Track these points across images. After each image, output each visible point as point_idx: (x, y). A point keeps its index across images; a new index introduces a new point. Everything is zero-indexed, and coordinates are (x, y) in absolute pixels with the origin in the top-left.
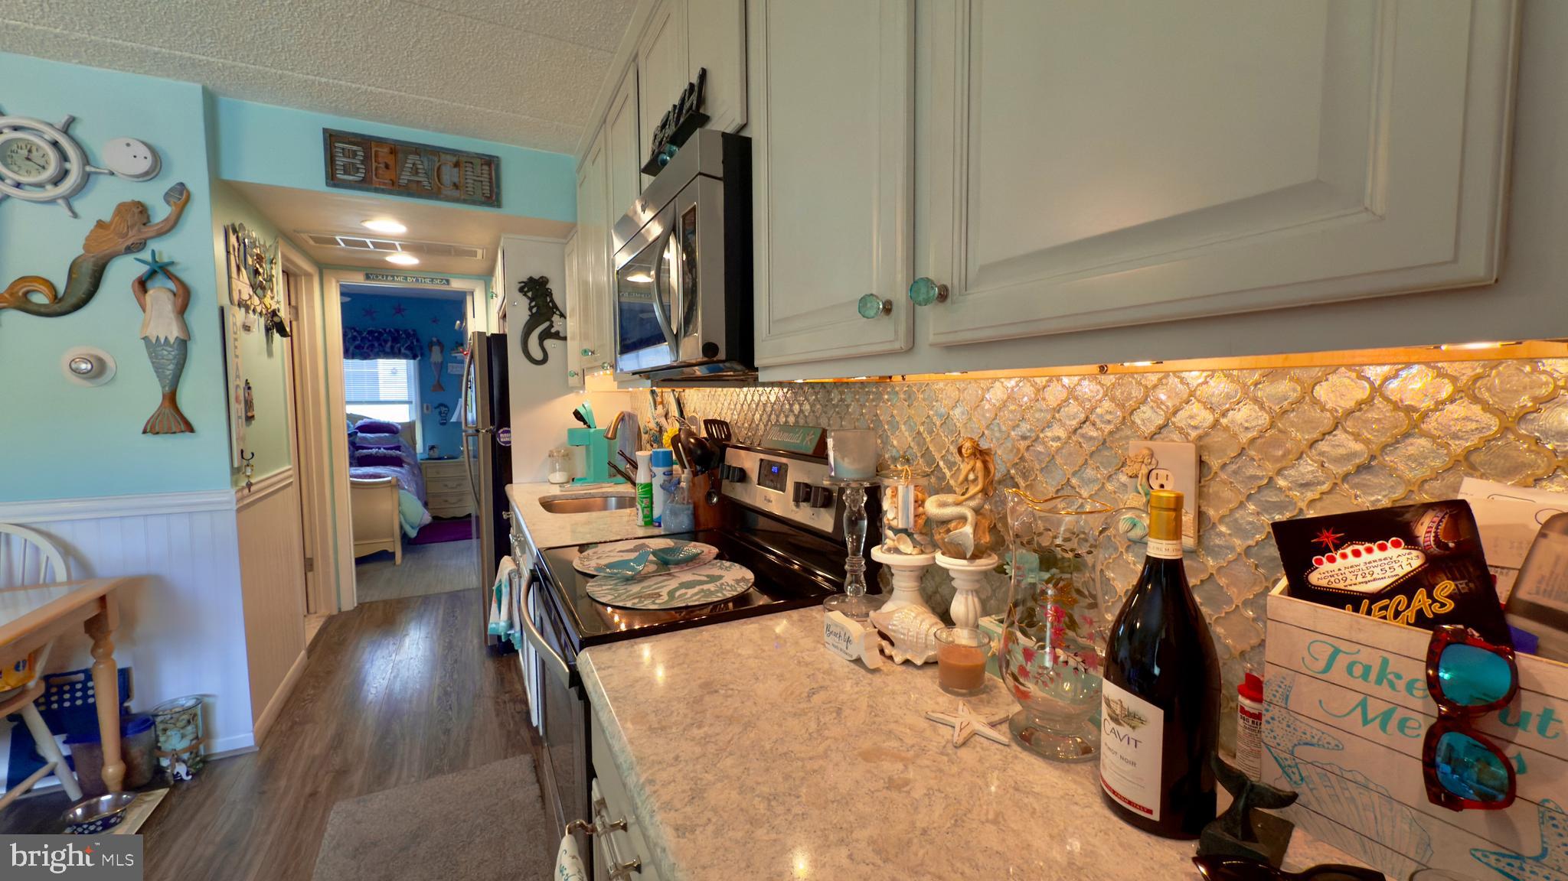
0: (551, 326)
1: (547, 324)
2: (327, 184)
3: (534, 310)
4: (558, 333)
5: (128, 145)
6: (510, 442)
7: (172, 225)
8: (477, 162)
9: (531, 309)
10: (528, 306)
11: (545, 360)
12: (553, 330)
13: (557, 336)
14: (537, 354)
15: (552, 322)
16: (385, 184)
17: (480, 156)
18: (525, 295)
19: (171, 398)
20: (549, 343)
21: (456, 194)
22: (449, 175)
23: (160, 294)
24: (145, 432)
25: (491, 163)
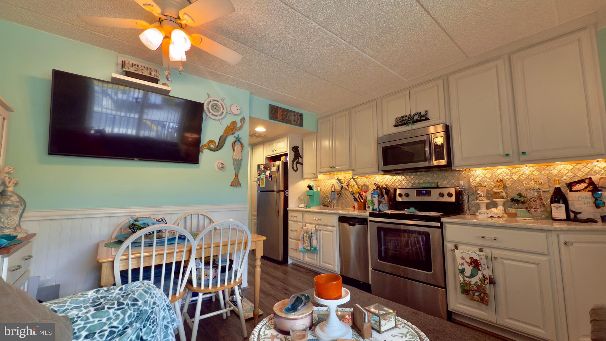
0: (299, 160)
1: (297, 160)
2: (269, 119)
3: (295, 156)
4: (300, 162)
5: (236, 106)
6: (288, 195)
7: (241, 127)
8: (298, 115)
9: (294, 155)
10: (293, 154)
11: (297, 170)
12: (299, 162)
13: (300, 163)
14: (295, 169)
15: (299, 159)
16: (280, 119)
17: (299, 113)
18: (293, 151)
19: (237, 176)
20: (298, 165)
21: (294, 123)
22: (293, 118)
23: (238, 146)
24: (231, 185)
25: (301, 115)
